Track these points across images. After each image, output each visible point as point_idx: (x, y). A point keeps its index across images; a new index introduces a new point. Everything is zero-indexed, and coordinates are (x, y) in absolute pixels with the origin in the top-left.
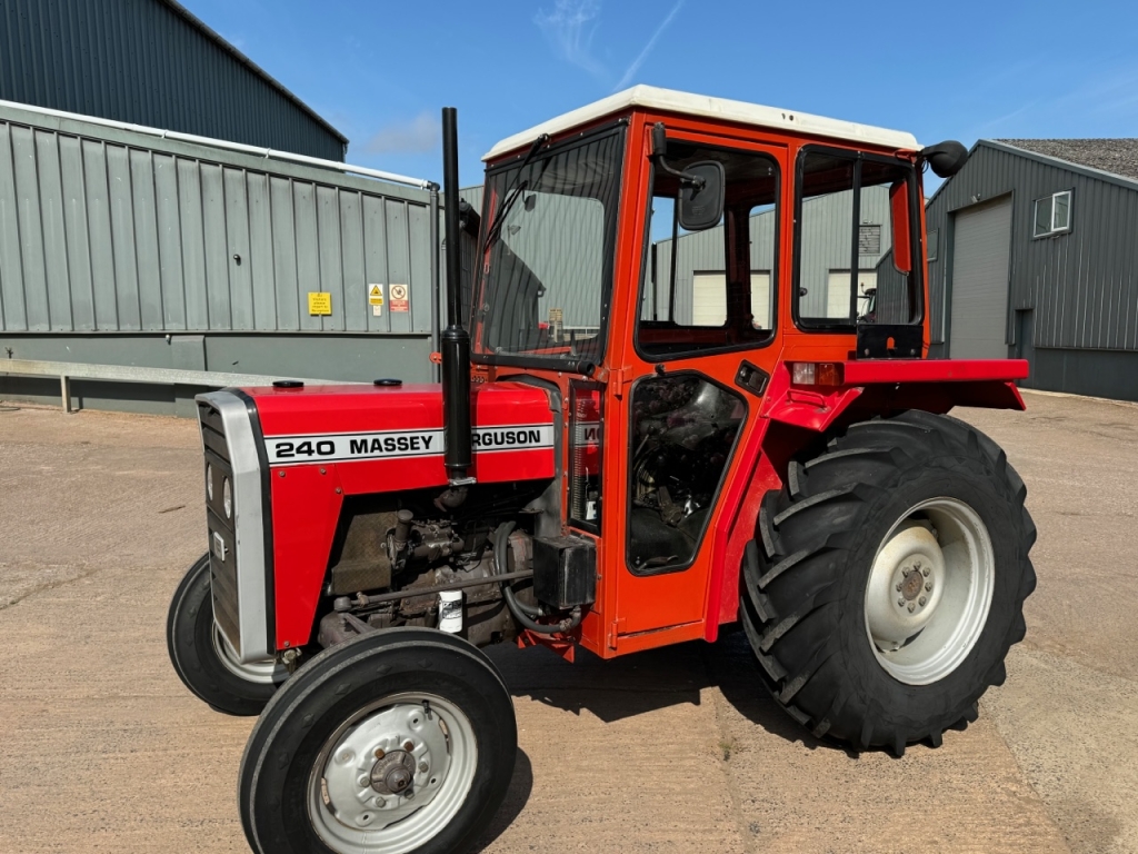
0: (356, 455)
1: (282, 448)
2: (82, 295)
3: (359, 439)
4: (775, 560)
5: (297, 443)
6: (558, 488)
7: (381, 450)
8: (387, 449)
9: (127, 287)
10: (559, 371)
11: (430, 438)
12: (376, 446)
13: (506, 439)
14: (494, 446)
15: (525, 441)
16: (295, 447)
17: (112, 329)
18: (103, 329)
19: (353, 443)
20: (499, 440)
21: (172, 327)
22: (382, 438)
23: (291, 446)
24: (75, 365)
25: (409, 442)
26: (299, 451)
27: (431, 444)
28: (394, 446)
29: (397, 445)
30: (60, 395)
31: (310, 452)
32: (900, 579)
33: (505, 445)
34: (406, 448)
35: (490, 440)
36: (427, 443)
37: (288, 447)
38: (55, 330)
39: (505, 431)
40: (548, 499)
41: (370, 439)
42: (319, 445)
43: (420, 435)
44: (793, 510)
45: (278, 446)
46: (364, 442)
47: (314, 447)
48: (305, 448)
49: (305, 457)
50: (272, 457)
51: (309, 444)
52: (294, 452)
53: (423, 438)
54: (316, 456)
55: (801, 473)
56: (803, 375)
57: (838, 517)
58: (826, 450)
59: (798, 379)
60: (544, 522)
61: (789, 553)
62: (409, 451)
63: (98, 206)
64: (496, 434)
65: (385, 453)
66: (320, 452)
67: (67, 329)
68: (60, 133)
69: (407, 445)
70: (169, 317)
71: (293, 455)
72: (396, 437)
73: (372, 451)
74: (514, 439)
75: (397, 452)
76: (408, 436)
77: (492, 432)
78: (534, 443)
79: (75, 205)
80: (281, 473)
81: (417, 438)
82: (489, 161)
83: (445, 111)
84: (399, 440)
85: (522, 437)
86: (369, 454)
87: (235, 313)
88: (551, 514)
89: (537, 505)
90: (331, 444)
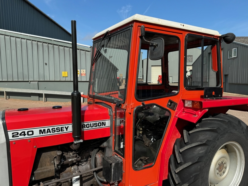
0: (41, 134)
1: (14, 134)
2: (10, 72)
3: (42, 129)
4: (181, 164)
5: (20, 132)
6: (112, 139)
7: (50, 132)
8: (52, 132)
9: (20, 70)
10: (112, 103)
11: (68, 127)
12: (49, 131)
13: (94, 125)
14: (90, 128)
15: (101, 126)
16: (19, 133)
17: (17, 80)
18: (14, 80)
19: (40, 131)
20: (92, 126)
21: (30, 80)
22: (51, 128)
23: (18, 133)
24: (8, 88)
25: (60, 129)
26: (20, 135)
27: (68, 129)
28: (55, 131)
29: (56, 130)
30: (4, 95)
31: (25, 135)
32: (218, 166)
33: (94, 127)
34: (59, 131)
35: (89, 126)
36: (67, 129)
37: (16, 134)
38: (3, 80)
39: (94, 123)
40: (108, 143)
41: (46, 129)
42: (28, 132)
43: (64, 126)
44: (186, 148)
45: (13, 134)
46: (44, 130)
47: (26, 133)
48: (23, 134)
49: (23, 137)
50: (10, 137)
51: (24, 132)
52: (19, 135)
53: (65, 127)
54: (27, 136)
55: (188, 135)
56: (188, 104)
57: (200, 151)
58: (196, 128)
59: (186, 105)
60: (107, 150)
61: (185, 162)
62: (60, 132)
63: (14, 52)
64: (91, 124)
65: (52, 133)
66: (28, 135)
67: (6, 80)
68: (5, 35)
69: (59, 130)
70: (30, 77)
71: (18, 136)
72: (56, 127)
73: (47, 133)
74: (97, 125)
75: (56, 132)
76: (60, 127)
77: (89, 123)
78: (103, 126)
79: (8, 51)
80: (14, 143)
81: (63, 127)
82: (94, 39)
83: (72, 21)
84: (57, 129)
85: (100, 124)
86: (46, 134)
87: (45, 76)
88: (109, 147)
89: (105, 144)
90: (32, 131)
